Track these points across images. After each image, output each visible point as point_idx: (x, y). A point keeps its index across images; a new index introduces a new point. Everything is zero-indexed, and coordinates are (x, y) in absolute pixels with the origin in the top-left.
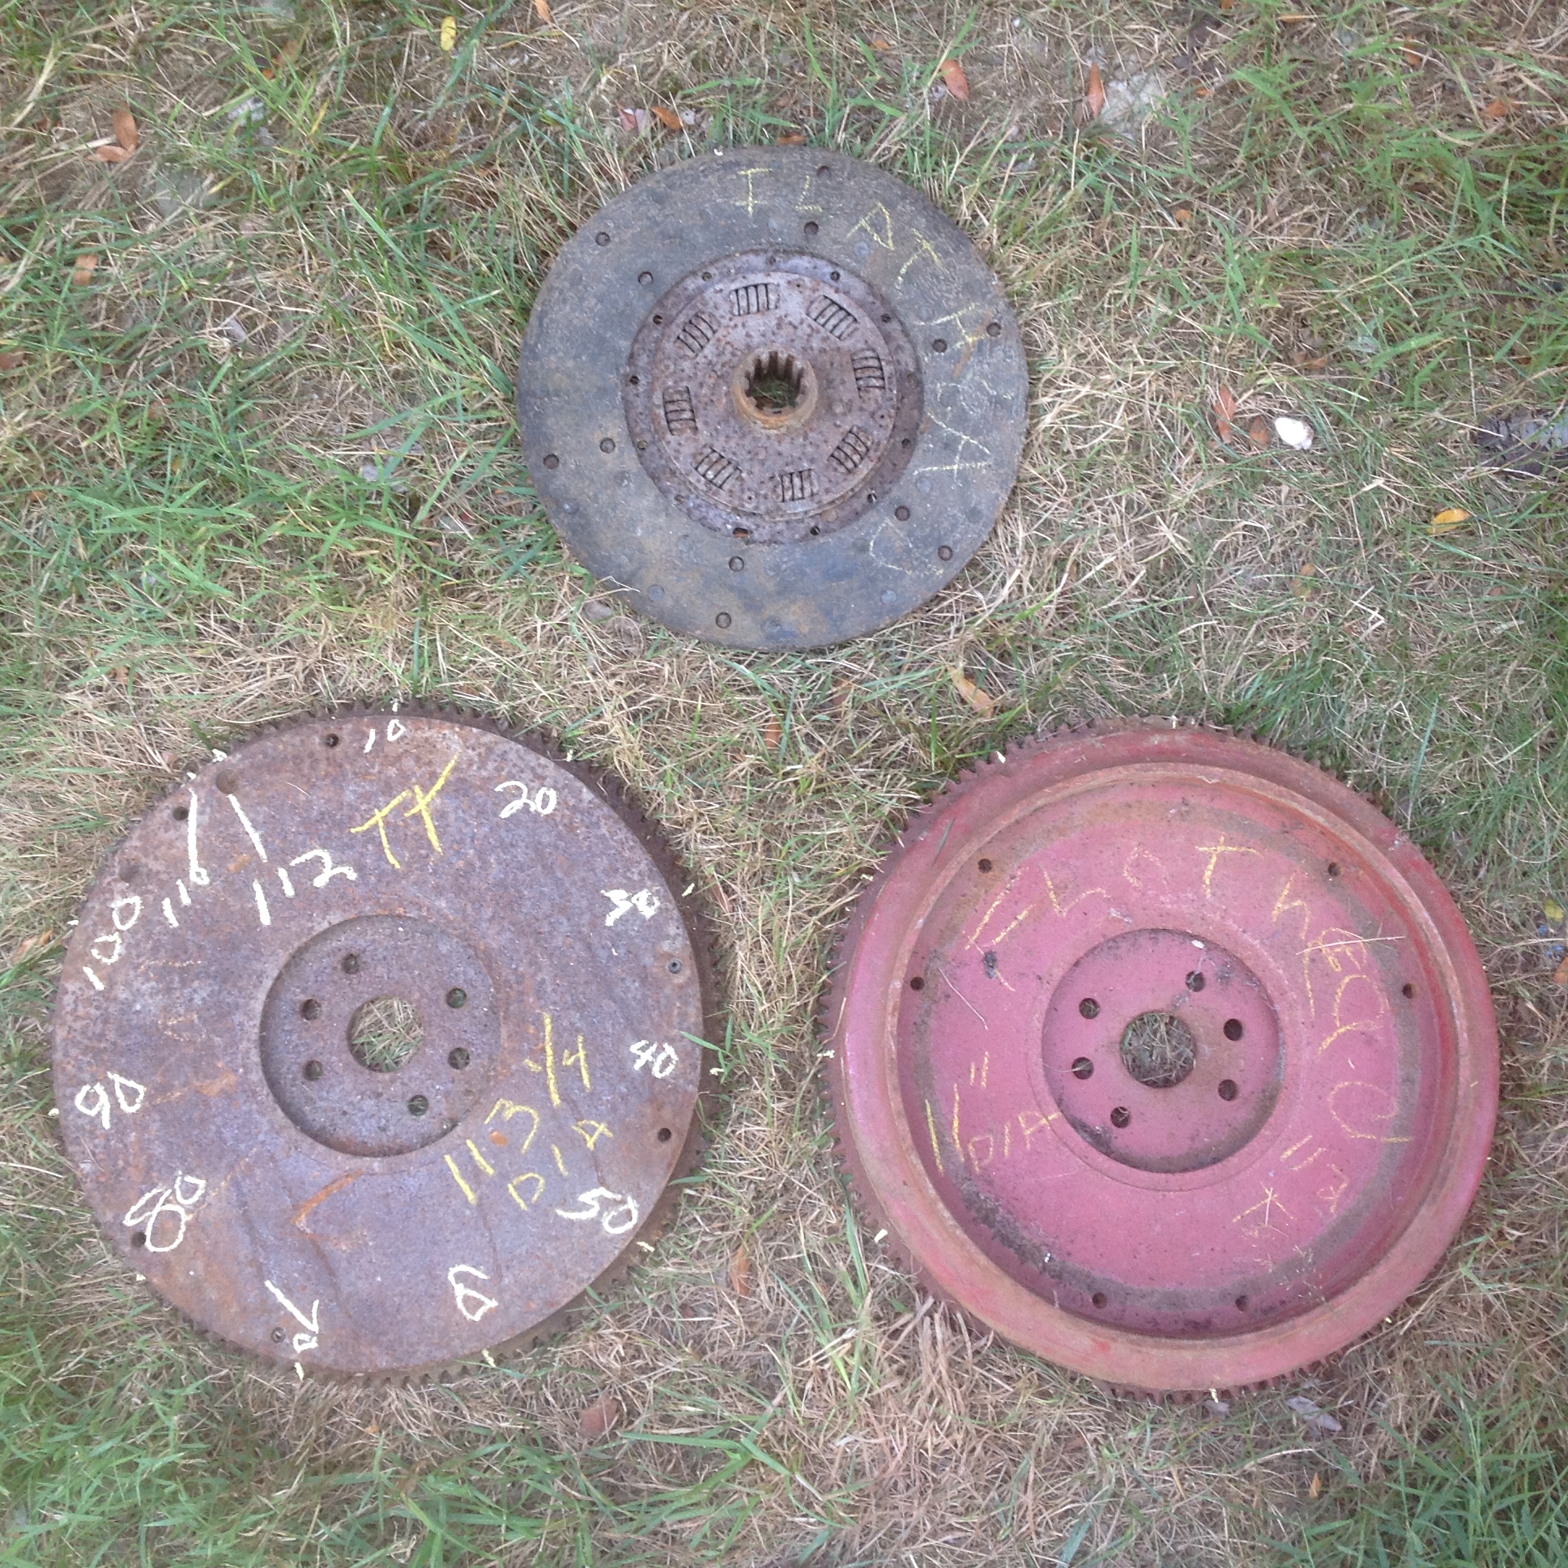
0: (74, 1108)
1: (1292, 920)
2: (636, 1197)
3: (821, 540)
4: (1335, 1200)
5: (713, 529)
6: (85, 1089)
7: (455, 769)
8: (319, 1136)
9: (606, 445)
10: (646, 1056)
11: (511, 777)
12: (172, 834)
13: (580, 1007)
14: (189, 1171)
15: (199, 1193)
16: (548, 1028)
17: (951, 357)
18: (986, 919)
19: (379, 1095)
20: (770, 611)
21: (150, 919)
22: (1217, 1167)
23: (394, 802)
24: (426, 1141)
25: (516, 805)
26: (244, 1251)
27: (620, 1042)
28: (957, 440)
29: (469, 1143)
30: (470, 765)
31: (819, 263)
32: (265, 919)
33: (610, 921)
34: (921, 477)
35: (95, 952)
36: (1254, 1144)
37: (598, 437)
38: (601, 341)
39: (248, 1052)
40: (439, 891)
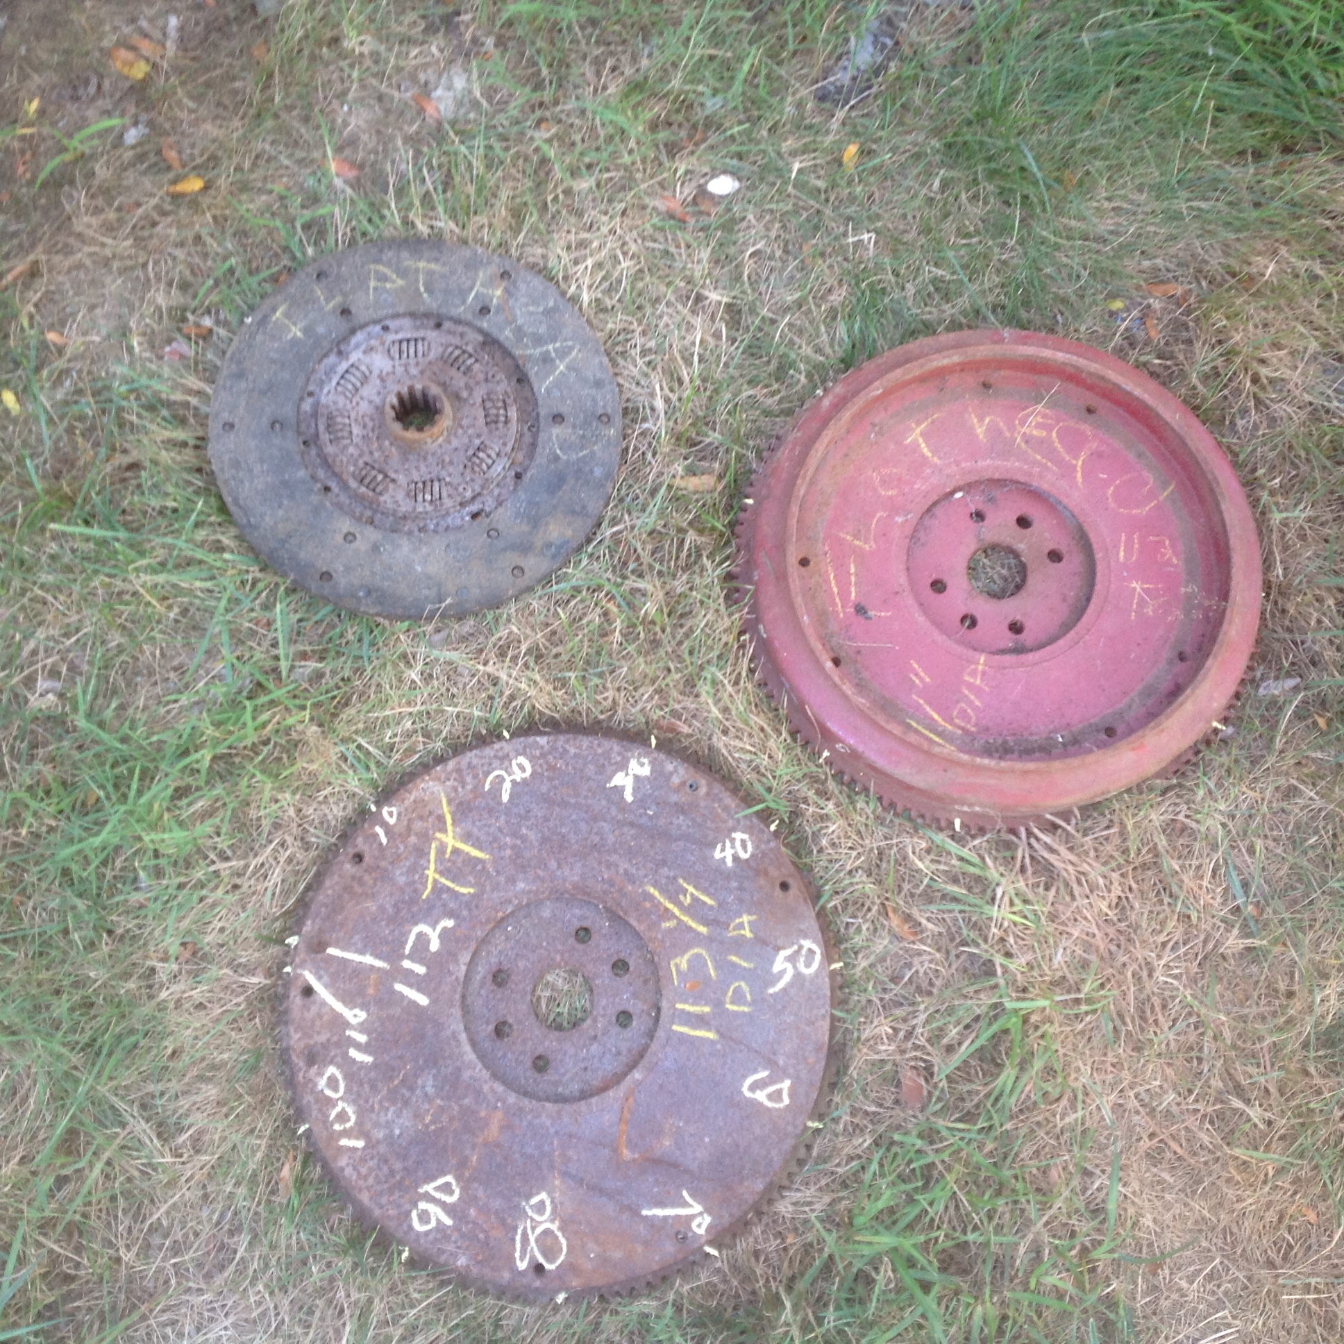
0: (418, 1234)
1: (993, 431)
2: (806, 937)
3: (527, 477)
4: (1172, 556)
5: (459, 528)
6: (414, 1214)
7: (449, 802)
8: (584, 1095)
9: (349, 537)
10: (728, 853)
11: (487, 774)
12: (314, 1009)
13: (664, 863)
14: (529, 1196)
15: (548, 1203)
16: (656, 894)
17: (497, 312)
18: (835, 590)
19: (595, 1037)
20: (539, 543)
21: (353, 1072)
22: (1094, 600)
23: (432, 856)
24: (651, 1034)
25: (507, 786)
26: (610, 1208)
27: (706, 860)
28: (548, 352)
29: (679, 1006)
30: (456, 790)
31: (370, 328)
32: (423, 1000)
33: (629, 797)
34: (548, 391)
35: (337, 1127)
36: (1100, 568)
37: (339, 538)
38: (285, 484)
39: (492, 1089)
40: (512, 880)
